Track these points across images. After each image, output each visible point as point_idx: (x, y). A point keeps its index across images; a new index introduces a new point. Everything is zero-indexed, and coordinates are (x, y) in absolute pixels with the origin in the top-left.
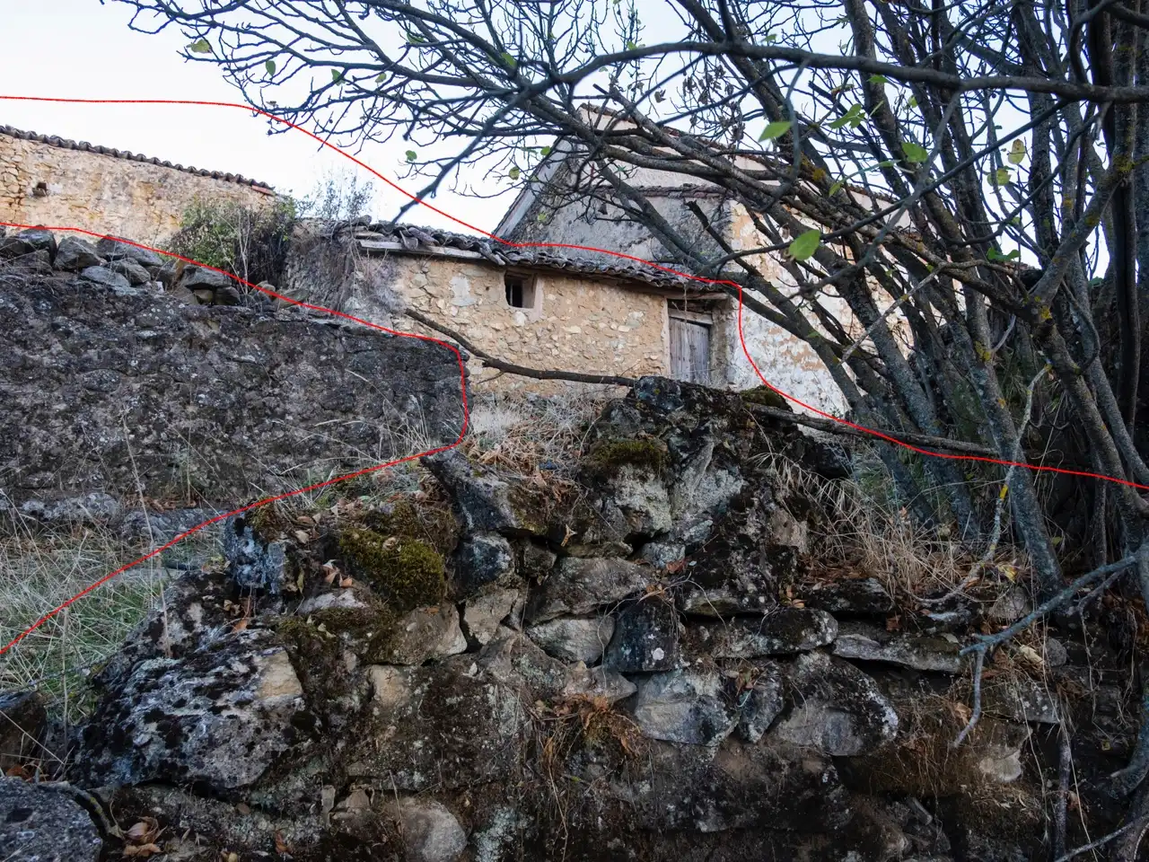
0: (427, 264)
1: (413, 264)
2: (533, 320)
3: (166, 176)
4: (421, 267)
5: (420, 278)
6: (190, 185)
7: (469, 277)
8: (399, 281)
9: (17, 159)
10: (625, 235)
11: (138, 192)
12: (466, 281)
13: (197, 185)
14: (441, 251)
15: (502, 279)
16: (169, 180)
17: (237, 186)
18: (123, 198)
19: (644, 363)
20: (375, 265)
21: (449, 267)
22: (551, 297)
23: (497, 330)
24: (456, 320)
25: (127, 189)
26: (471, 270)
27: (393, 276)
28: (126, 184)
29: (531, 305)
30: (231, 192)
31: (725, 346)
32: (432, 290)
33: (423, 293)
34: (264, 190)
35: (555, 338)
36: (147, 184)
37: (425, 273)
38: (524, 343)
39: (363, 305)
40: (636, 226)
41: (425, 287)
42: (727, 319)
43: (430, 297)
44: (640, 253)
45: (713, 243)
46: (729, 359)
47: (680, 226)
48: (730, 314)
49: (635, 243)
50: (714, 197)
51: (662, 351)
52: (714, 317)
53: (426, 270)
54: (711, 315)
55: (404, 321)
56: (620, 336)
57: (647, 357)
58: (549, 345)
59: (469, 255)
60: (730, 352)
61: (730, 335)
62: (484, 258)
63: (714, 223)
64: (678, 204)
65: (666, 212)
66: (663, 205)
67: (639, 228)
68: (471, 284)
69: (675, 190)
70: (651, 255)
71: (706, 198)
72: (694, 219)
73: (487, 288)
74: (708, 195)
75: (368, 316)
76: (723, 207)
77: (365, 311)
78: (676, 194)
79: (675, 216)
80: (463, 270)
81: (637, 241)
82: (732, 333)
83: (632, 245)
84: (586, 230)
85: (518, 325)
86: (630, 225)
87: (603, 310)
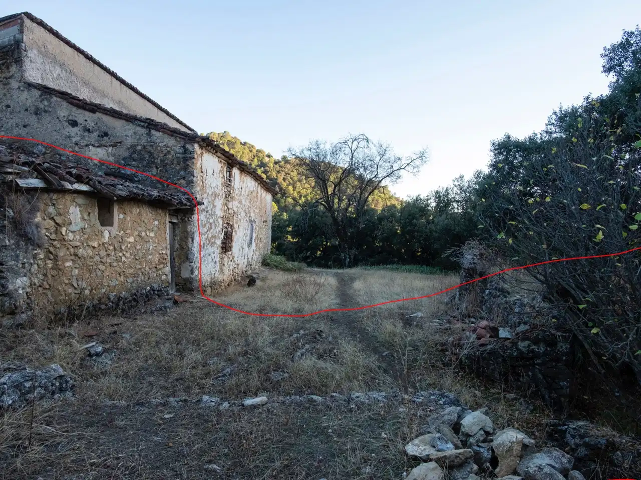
2: (113, 235)
5: (51, 209)
7: (80, 206)
8: (39, 214)
10: (82, 137)
15: (97, 205)
19: (160, 257)
20: (20, 201)
21: (69, 198)
22: (121, 216)
23: (94, 247)
24: (71, 243)
26: (80, 200)
27: (34, 210)
29: (111, 225)
31: (186, 238)
32: (59, 220)
33: (52, 223)
35: (123, 248)
37: (54, 205)
38: (108, 255)
39: (12, 242)
40: (96, 134)
41: (55, 218)
42: (189, 220)
43: (57, 226)
44: (97, 154)
45: (177, 168)
46: (190, 247)
47: (144, 147)
48: (191, 217)
49: (93, 146)
50: (180, 138)
51: (166, 247)
52: (179, 218)
53: (55, 203)
54: (177, 217)
55: (40, 251)
56: (151, 240)
57: (161, 253)
58: (121, 254)
59: (84, 188)
60: (191, 242)
61: (191, 231)
62: (96, 191)
63: (179, 155)
64: (143, 131)
65: (130, 133)
66: (127, 127)
67: (99, 136)
68: (80, 211)
69: (140, 120)
70: (112, 159)
71: (172, 136)
72: (159, 146)
73: (89, 213)
74: (175, 134)
75: (16, 251)
76: (188, 146)
77: (13, 247)
78: (142, 124)
79: (140, 139)
80: (76, 200)
81: (97, 145)
82: (192, 230)
83: (90, 147)
84: (33, 120)
85: (105, 242)
86: (88, 130)
87: (143, 222)
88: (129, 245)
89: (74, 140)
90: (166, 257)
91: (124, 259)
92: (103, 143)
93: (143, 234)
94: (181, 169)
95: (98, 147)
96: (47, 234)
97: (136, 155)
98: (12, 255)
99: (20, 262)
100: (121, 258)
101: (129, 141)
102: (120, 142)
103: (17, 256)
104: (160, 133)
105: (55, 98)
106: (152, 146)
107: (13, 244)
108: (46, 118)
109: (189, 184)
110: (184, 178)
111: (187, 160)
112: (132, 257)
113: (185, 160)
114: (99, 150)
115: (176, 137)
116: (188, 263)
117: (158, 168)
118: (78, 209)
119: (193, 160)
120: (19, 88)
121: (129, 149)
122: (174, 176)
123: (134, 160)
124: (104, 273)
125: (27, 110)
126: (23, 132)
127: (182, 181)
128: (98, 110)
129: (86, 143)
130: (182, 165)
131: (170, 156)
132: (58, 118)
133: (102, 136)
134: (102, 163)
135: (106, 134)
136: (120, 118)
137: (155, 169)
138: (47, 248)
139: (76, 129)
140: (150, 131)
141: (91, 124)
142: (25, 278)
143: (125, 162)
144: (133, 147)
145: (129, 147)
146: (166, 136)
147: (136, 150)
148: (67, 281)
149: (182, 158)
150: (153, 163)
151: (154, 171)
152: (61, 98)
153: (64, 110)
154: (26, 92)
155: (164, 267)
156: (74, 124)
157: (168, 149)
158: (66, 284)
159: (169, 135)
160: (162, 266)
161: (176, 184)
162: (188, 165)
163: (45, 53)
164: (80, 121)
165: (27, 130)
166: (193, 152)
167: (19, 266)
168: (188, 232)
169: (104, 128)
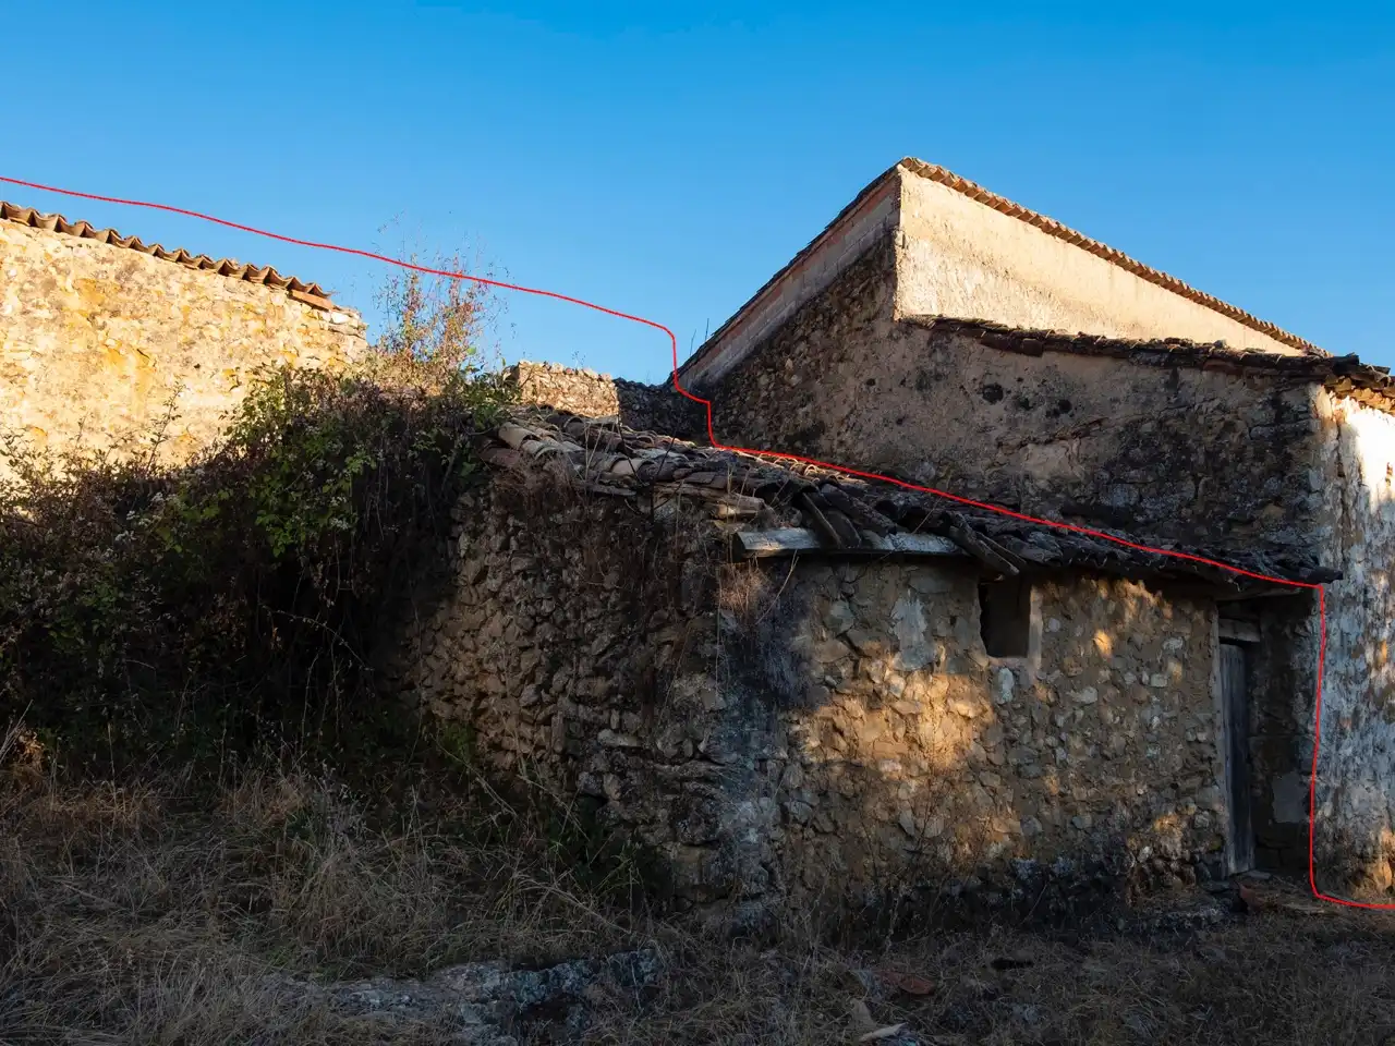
0: (852, 574)
1: (827, 574)
2: (1027, 682)
3: (131, 268)
4: (841, 582)
5: (837, 610)
6: (176, 288)
7: (925, 599)
8: (804, 624)
10: (1013, 424)
11: (75, 302)
13: (190, 287)
14: (887, 543)
15: (976, 593)
16: (136, 276)
17: (264, 290)
18: (44, 314)
19: (1188, 751)
21: (891, 577)
22: (1055, 625)
23: (968, 719)
24: (896, 705)
25: (56, 295)
26: (927, 582)
27: (793, 614)
28: (51, 284)
29: (1022, 651)
30: (253, 301)
31: (1289, 692)
32: (862, 639)
33: (843, 648)
34: (314, 299)
35: (1060, 721)
36: (92, 286)
37: (848, 597)
38: (1012, 741)
39: (733, 699)
40: (1042, 410)
41: (850, 633)
42: (1298, 635)
43: (855, 657)
44: (1047, 462)
45: (1256, 471)
46: (1301, 722)
47: (1161, 422)
48: (1303, 625)
49: (1036, 442)
50: (1262, 377)
51: (1211, 721)
52: (1263, 628)
53: (852, 591)
54: (1257, 623)
55: (807, 726)
56: (1155, 699)
57: (1191, 738)
58: (1051, 740)
59: (933, 545)
60: (1304, 706)
61: (1303, 670)
62: (964, 552)
63: (1260, 430)
64: (1158, 377)
65: (1123, 390)
66: (1119, 375)
67: (1048, 414)
68: (925, 612)
69: (1149, 348)
70: (1078, 471)
71: (1239, 374)
72: (1202, 413)
73: (953, 620)
74: (1249, 369)
75: (743, 725)
76: (1289, 398)
77: (736, 713)
78: (1155, 358)
79: (1148, 403)
80: (912, 582)
81: (1043, 439)
82: (1307, 666)
83: (1030, 446)
84: (912, 403)
85: (1003, 702)
86: (1024, 404)
87: (1129, 641)
88: (1080, 714)
89: (994, 434)
90: (1209, 752)
91: (1061, 753)
92: (1058, 430)
93: (1130, 678)
94: (1269, 473)
95: (1048, 442)
96: (828, 678)
97: (1138, 449)
98: (731, 737)
99: (753, 757)
100: (1054, 752)
101: (1121, 415)
102: (1099, 422)
103: (746, 739)
104: (1204, 373)
105: (956, 341)
106: (1181, 416)
107: (735, 705)
108: (940, 392)
109: (1294, 516)
110: (1277, 500)
111: (1285, 442)
112: (1090, 751)
113: (1280, 441)
114: (1050, 450)
115: (1250, 377)
116: (1294, 773)
117: (1197, 480)
118: (919, 606)
119: (1307, 439)
120: (890, 336)
121: (1120, 435)
122: (1245, 497)
123: (1135, 465)
124: (997, 797)
125: (903, 383)
126: (895, 435)
127: (1273, 510)
128: (1048, 346)
129: (1019, 438)
130: (1271, 459)
131: (1233, 437)
132: (962, 387)
133: (1056, 414)
134: (1057, 484)
135: (1065, 406)
136: (1098, 355)
137: (1191, 484)
138: (828, 719)
139: (998, 409)
140: (1175, 375)
141: (1031, 387)
142: (764, 802)
143: (1112, 475)
144: (1133, 426)
145: (1121, 429)
146: (1221, 377)
147: (1139, 436)
148: (885, 816)
149: (1270, 438)
150: (1186, 464)
151: (1188, 487)
152: (968, 337)
153: (976, 364)
154: (902, 341)
155: (1203, 785)
156: (994, 393)
157: (1228, 417)
158: (882, 823)
159: (1229, 373)
160: (1196, 781)
161: (1250, 521)
162: (1290, 456)
164: (1007, 383)
165: (903, 430)
166: (1307, 412)
167: (751, 765)
168: (1292, 673)
169: (1060, 393)
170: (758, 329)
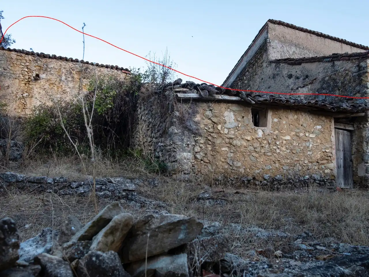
0: (212, 105)
1: (205, 105)
2: (267, 133)
3: (87, 68)
4: (209, 107)
5: (208, 113)
6: (97, 72)
7: (234, 111)
8: (198, 116)
9: (27, 64)
10: (295, 84)
11: (76, 76)
12: (232, 113)
13: (100, 71)
14: (220, 97)
15: (250, 111)
16: (88, 70)
17: (116, 71)
18: (70, 79)
19: (323, 154)
20: (185, 107)
21: (223, 106)
22: (276, 120)
23: (248, 141)
24: (226, 136)
25: (72, 75)
26: (234, 107)
27: (195, 113)
28: (71, 73)
29: (265, 125)
30: (114, 73)
31: (362, 142)
32: (215, 120)
33: (210, 122)
34: (127, 72)
35: (278, 143)
36: (79, 72)
37: (211, 110)
38: (262, 147)
39: (179, 131)
40: (301, 79)
41: (211, 118)
42: (364, 127)
43: (214, 124)
44: (303, 92)
45: (354, 85)
46: (365, 150)
47: (330, 77)
48: (366, 124)
49: (301, 87)
50: (355, 59)
51: (331, 147)
52: (355, 126)
53: (212, 109)
54: (353, 125)
55: (200, 138)
56: (310, 140)
57: (324, 151)
58: (275, 147)
59: (234, 98)
60: (366, 146)
61: (366, 136)
62: (243, 100)
63: (354, 74)
64: (329, 65)
65: (321, 70)
66: (321, 66)
67: (303, 79)
68: (235, 115)
69: (327, 57)
70: (311, 93)
71: (349, 60)
72: (340, 72)
73: (243, 117)
74: (351, 58)
75: (182, 136)
76: (362, 64)
77: (180, 134)
78: (328, 59)
79: (327, 72)
80: (230, 108)
81: (302, 86)
82: (367, 135)
83: (299, 89)
84: (272, 82)
85: (259, 137)
86: (298, 78)
87: (301, 126)
88: (285, 142)
89: (291, 87)
90: (330, 154)
91: (278, 151)
92: (305, 83)
93: (301, 134)
94: (356, 86)
95: (303, 87)
96: (205, 128)
97: (325, 85)
98: (179, 139)
99: (185, 143)
100: (276, 150)
101: (321, 76)
102: (315, 79)
103: (183, 140)
104: (341, 61)
105: (282, 64)
106: (335, 74)
108: (278, 78)
109: (363, 95)
110: (359, 92)
111: (361, 76)
112: (288, 151)
113: (360, 76)
114: (304, 89)
115: (352, 60)
116: (363, 163)
117: (339, 90)
119: (366, 74)
120: (266, 66)
121: (320, 81)
122: (351, 92)
123: (324, 89)
124: (257, 159)
125: (269, 78)
127: (358, 95)
128: (303, 62)
129: (297, 87)
130: (357, 82)
131: (348, 77)
132: (283, 76)
133: (305, 79)
135: (307, 77)
136: (315, 62)
137: (338, 91)
138: (206, 137)
139: (291, 80)
140: (334, 63)
141: (299, 73)
142: (189, 154)
143: (318, 92)
144: (323, 79)
145: (321, 80)
146: (345, 62)
147: (325, 81)
148: (223, 160)
149: (357, 76)
150: (337, 86)
151: (337, 93)
152: (284, 63)
153: (286, 69)
154: (269, 67)
155: (328, 163)
156: (290, 76)
157: (347, 72)
158: (223, 162)
159: (347, 60)
160: (325, 162)
161: (352, 99)
162: (362, 80)
163: (284, 41)
164: (293, 73)
165: (270, 89)
166: (366, 67)
167: (184, 145)
168: (362, 137)
169: (306, 73)
170: (238, 71)
